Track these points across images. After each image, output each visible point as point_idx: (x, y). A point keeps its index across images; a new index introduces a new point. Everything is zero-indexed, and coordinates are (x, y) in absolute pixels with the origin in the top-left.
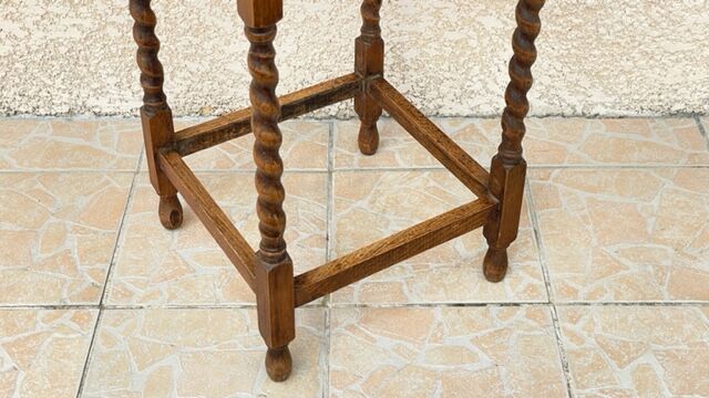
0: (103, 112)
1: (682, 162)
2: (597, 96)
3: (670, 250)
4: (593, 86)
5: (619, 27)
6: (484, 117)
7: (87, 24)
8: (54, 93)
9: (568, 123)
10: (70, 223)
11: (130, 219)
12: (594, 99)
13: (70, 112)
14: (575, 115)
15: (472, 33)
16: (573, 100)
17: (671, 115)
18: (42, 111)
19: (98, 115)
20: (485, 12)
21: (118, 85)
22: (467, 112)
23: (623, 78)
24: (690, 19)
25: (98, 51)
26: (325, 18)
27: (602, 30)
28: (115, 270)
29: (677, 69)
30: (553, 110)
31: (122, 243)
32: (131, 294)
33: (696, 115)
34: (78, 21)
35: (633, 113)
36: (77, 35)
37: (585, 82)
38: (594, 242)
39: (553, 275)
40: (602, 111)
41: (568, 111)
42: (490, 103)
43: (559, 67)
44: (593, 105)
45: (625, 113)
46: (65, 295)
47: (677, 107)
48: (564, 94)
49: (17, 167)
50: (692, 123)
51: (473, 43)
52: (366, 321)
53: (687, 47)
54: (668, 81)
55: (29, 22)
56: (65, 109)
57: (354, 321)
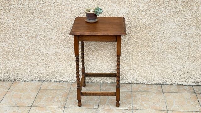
0: (65, 81)
1: (157, 91)
2: (145, 81)
3: (152, 103)
4: (144, 79)
5: (147, 70)
6: (126, 84)
7: (64, 67)
8: (58, 78)
9: (140, 85)
10: (60, 97)
11: (69, 96)
12: (144, 81)
13: (60, 81)
14: (141, 84)
15: (124, 70)
16: (141, 81)
17: (157, 84)
18: (55, 81)
19: (64, 82)
20: (125, 66)
21: (68, 77)
22: (123, 83)
23: (148, 78)
24: (158, 69)
25: (65, 71)
26: (101, 67)
27: (144, 70)
28: (67, 103)
29: (157, 77)
30: (138, 83)
31: (68, 99)
32: (69, 106)
33: (161, 85)
34: (63, 66)
35: (151, 84)
36: (62, 69)
37: (142, 78)
38: (141, 101)
39: (133, 106)
40: (146, 83)
41: (140, 83)
42: (127, 81)
43: (138, 75)
44: (144, 82)
45: (149, 84)
46: (59, 106)
47: (158, 83)
48: (139, 80)
49: (51, 89)
50: (160, 86)
51: (124, 71)
52: (104, 110)
53: (158, 73)
54: (156, 79)
55: (55, 67)
56: (59, 80)
57: (102, 110)
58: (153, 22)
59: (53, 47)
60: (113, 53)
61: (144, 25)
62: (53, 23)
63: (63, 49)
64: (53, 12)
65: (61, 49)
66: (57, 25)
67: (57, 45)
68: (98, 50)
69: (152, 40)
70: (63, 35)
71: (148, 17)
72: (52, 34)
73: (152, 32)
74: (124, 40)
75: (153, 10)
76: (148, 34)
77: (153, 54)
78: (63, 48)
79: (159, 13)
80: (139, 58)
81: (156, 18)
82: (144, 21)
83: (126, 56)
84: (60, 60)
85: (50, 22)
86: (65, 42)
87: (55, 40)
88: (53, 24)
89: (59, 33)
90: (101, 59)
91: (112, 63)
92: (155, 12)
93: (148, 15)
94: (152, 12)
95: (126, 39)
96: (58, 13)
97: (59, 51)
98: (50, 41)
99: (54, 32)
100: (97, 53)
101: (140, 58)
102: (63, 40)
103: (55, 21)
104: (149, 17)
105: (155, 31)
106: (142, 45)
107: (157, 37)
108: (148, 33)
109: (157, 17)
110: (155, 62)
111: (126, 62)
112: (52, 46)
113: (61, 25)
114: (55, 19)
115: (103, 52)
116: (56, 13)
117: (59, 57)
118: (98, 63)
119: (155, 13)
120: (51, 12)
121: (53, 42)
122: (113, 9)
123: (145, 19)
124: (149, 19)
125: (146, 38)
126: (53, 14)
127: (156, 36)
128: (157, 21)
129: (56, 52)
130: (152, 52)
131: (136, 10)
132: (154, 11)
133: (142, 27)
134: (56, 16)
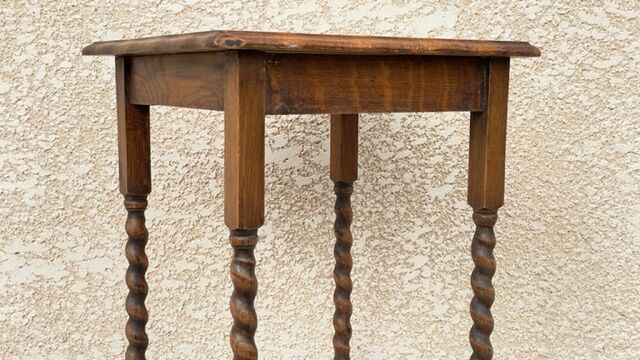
58: (592, 86)
59: (22, 249)
60: (373, 278)
61: (542, 105)
62: (28, 102)
63: (78, 256)
64: (33, 37)
65: (69, 257)
66: (53, 116)
67: (46, 234)
68: (286, 258)
69: (591, 190)
70: (84, 169)
71: (565, 57)
72: (21, 169)
73: (592, 146)
74: (434, 192)
75: (590, 19)
76: (570, 158)
77: (600, 280)
78: (81, 252)
79: (624, 35)
80: (521, 303)
81: (606, 64)
82: (544, 82)
83: (448, 293)
84: (61, 327)
85: (14, 96)
86: (95, 211)
87: (33, 203)
88: (28, 109)
89: (62, 158)
90: (305, 312)
91: (365, 340)
92: (601, 29)
93: (564, 48)
94: (584, 32)
95: (448, 189)
96: (63, 44)
97: (54, 271)
98: (8, 210)
99: (30, 156)
100: (280, 275)
101: (526, 302)
102: (81, 203)
103: (43, 91)
104: (573, 59)
105: (604, 139)
106: (536, 226)
107: (622, 175)
108: (567, 151)
109: (616, 58)
110: (616, 326)
111: (447, 328)
112: (17, 244)
113: (74, 112)
114: (40, 75)
115: (313, 274)
116: (51, 43)
117: (56, 306)
118: (285, 338)
119: (601, 36)
120: (21, 39)
121: (24, 217)
122: (373, 15)
123: (549, 71)
124: (568, 69)
125: (554, 180)
126: (31, 50)
127: (612, 166)
128: (614, 81)
129: (40, 278)
130: (596, 266)
131: (499, 18)
132: (594, 26)
133: (531, 115)
134: (49, 58)
